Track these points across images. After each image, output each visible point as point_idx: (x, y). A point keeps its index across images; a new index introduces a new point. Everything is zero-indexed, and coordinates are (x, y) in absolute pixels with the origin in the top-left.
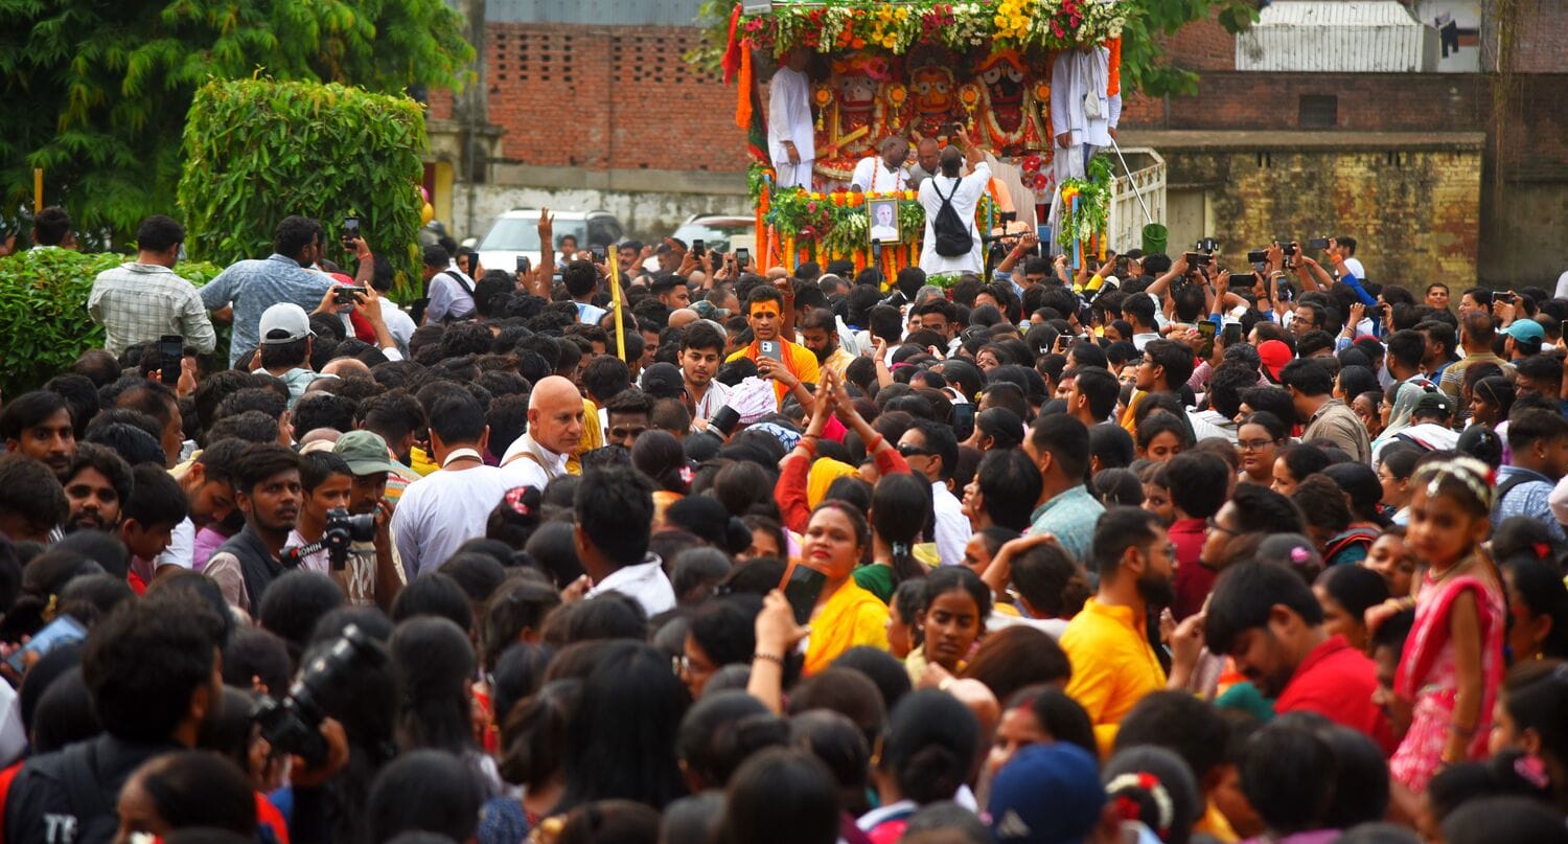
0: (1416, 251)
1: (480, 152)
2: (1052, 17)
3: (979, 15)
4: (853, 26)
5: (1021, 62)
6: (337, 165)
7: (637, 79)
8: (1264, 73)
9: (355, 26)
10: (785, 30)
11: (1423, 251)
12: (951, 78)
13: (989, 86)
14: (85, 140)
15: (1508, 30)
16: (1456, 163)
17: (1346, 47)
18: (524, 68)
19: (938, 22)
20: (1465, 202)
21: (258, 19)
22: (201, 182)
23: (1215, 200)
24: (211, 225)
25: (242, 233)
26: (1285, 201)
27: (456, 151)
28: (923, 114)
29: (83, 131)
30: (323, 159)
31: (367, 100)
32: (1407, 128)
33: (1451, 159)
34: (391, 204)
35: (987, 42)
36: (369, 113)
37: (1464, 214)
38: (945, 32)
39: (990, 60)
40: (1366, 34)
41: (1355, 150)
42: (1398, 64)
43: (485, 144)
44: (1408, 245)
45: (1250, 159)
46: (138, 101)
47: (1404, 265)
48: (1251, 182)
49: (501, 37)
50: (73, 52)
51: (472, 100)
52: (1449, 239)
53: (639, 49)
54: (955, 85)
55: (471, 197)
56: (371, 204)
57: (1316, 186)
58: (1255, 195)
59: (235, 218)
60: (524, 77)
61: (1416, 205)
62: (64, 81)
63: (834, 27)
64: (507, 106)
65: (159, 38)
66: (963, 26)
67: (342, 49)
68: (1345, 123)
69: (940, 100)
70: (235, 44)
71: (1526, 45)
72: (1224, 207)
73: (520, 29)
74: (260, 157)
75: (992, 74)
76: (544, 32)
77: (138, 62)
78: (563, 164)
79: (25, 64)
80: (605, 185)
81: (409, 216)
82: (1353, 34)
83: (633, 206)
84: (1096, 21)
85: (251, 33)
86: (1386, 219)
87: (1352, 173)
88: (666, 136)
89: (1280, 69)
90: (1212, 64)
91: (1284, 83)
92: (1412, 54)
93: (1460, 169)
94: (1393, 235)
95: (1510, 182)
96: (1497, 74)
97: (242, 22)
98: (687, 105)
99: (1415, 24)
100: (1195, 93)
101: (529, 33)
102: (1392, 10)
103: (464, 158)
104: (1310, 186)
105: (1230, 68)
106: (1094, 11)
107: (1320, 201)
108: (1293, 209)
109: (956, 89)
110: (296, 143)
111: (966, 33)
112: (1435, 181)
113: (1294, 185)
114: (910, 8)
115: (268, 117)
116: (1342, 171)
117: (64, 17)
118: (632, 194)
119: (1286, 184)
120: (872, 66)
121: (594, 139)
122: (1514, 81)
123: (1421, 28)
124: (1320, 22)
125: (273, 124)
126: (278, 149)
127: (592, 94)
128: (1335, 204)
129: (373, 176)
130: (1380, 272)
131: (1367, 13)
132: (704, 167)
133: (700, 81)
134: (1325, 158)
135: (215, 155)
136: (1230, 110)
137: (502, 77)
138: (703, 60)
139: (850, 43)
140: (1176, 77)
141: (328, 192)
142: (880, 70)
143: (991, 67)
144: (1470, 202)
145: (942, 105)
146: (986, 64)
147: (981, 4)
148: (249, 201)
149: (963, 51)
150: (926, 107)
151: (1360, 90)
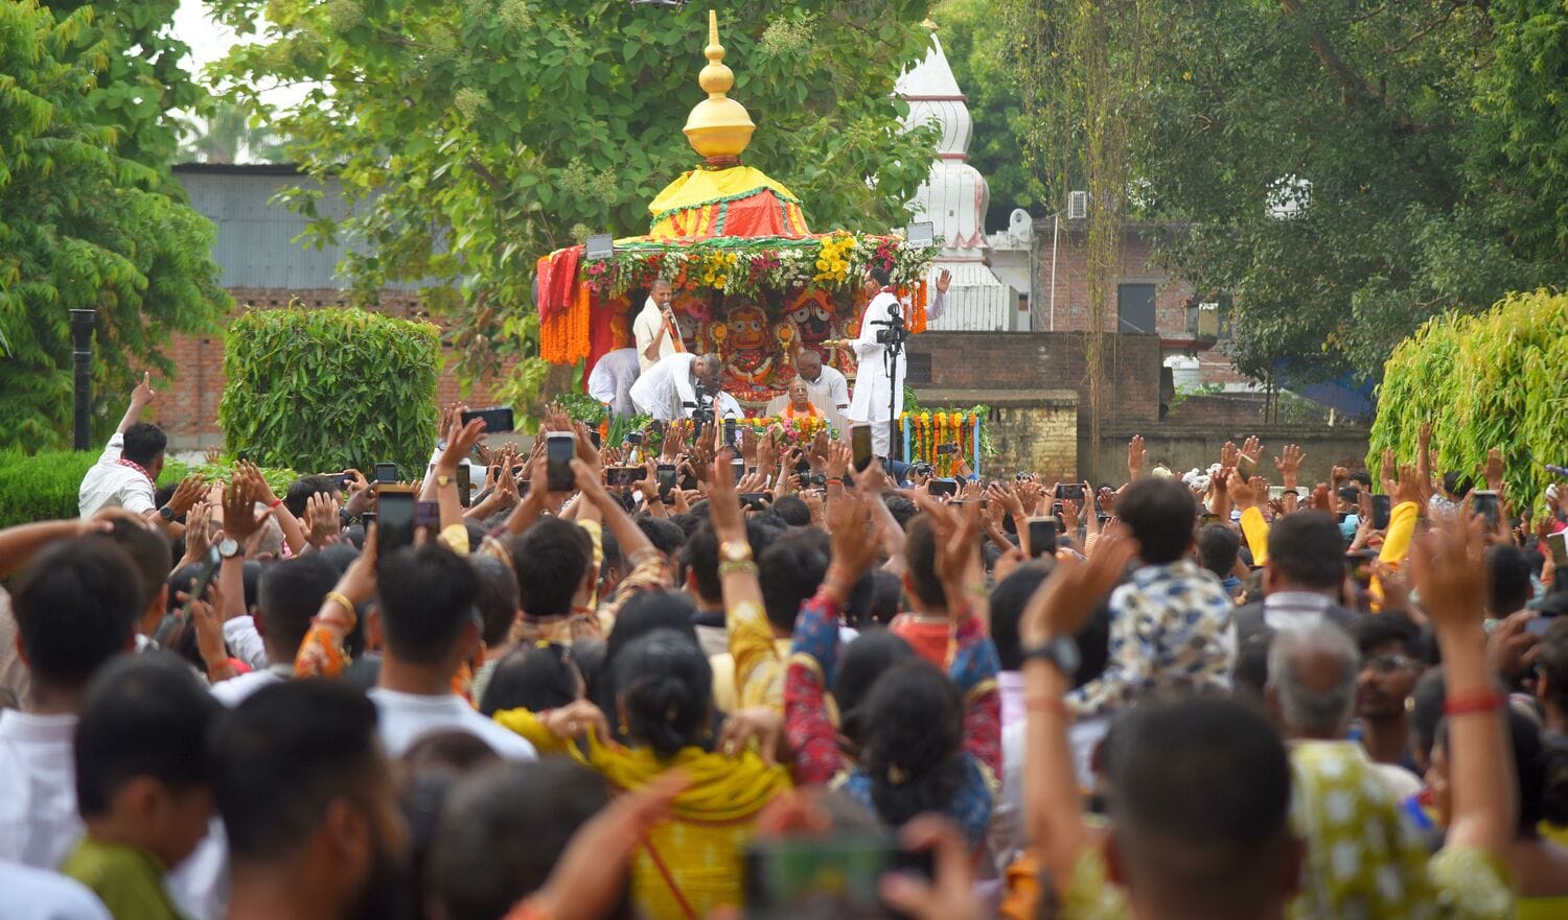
2: (868, 261)
3: (802, 260)
4: (688, 269)
5: (828, 303)
6: (368, 383)
10: (625, 273)
12: (764, 317)
13: (799, 324)
16: (1054, 419)
19: (760, 269)
20: (1064, 457)
21: (40, 272)
22: (243, 402)
24: (253, 441)
25: (283, 447)
28: (739, 351)
30: (356, 378)
31: (391, 325)
32: (999, 387)
33: (1049, 415)
34: (414, 417)
35: (806, 283)
36: (393, 335)
37: (1063, 469)
38: (770, 275)
39: (801, 300)
42: (986, 324)
54: (768, 323)
56: (396, 418)
59: (277, 433)
61: (1017, 460)
63: (671, 270)
66: (787, 270)
67: (116, 301)
68: (939, 381)
69: (755, 337)
70: (18, 297)
71: (1075, 310)
74: (300, 378)
75: (802, 314)
81: (430, 428)
84: (907, 264)
85: (33, 286)
92: (1000, 313)
93: (1058, 424)
95: (1105, 438)
96: (1088, 333)
97: (25, 276)
99: (1000, 285)
102: (978, 273)
106: (906, 256)
109: (770, 327)
110: (332, 364)
111: (790, 275)
112: (1035, 436)
114: (740, 253)
115: (304, 341)
120: (696, 305)
121: (182, 404)
123: (1007, 289)
125: (311, 348)
126: (315, 370)
127: (181, 358)
129: (398, 392)
135: (256, 377)
139: (683, 285)
141: (360, 408)
142: (700, 310)
143: (801, 307)
144: (1068, 458)
145: (756, 343)
146: (798, 304)
147: (803, 249)
148: (289, 418)
149: (785, 292)
150: (742, 343)
151: (952, 348)
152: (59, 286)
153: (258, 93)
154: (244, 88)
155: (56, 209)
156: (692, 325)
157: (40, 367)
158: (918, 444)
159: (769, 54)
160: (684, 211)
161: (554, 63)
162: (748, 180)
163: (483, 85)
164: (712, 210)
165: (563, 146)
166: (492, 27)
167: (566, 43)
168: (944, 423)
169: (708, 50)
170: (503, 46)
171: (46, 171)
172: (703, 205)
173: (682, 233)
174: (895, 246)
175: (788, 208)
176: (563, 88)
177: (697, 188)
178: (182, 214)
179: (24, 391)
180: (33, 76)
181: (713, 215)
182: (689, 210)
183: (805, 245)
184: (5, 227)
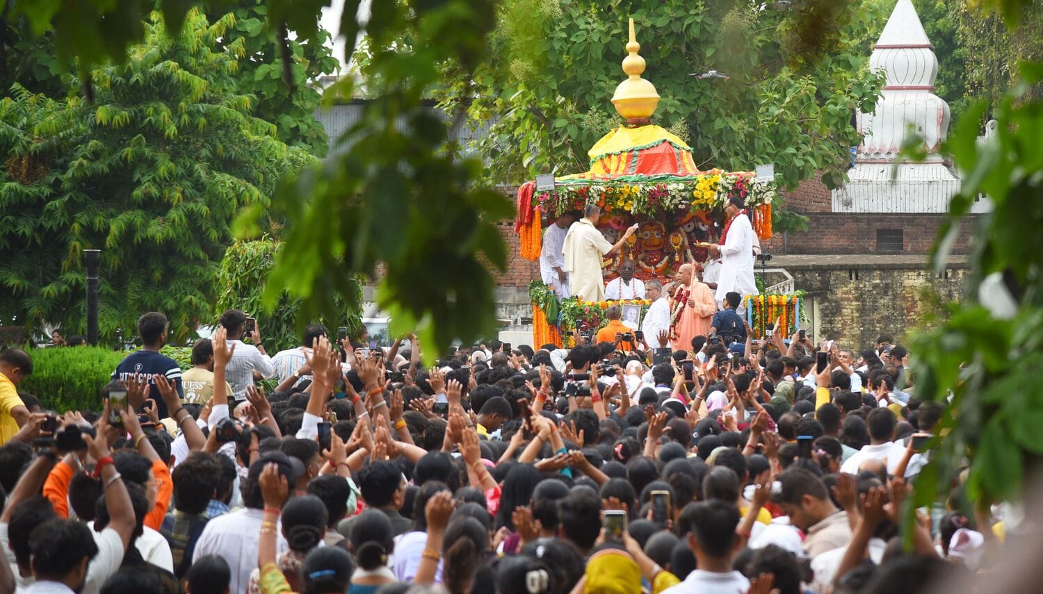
2: (729, 191)
3: (684, 191)
4: (606, 198)
5: (707, 219)
8: (851, 214)
10: (563, 200)
12: (663, 228)
13: (687, 233)
14: (80, 277)
17: (908, 196)
19: (655, 198)
21: (197, 196)
23: (820, 303)
26: (869, 304)
28: (646, 251)
29: (78, 272)
34: (345, 314)
35: (688, 206)
38: (662, 201)
39: (688, 217)
40: (921, 187)
41: (916, 268)
45: (844, 274)
46: (115, 251)
48: (845, 290)
50: (72, 221)
54: (666, 233)
57: (890, 293)
58: (848, 299)
62: (65, 239)
63: (594, 198)
65: (129, 209)
66: (674, 197)
68: (909, 249)
69: (657, 243)
70: (181, 212)
72: (827, 308)
75: (689, 226)
77: (116, 226)
79: (40, 229)
81: (355, 320)
82: (912, 187)
84: (756, 194)
85: (191, 205)
87: (915, 284)
89: (862, 211)
90: (815, 208)
91: (866, 221)
97: (186, 198)
99: (955, 180)
100: (806, 230)
102: (938, 171)
104: (886, 293)
105: (828, 211)
106: (755, 188)
107: (894, 304)
108: (875, 309)
109: (667, 236)
111: (676, 201)
113: (875, 292)
114: (641, 186)
115: (271, 264)
116: (907, 283)
117: (66, 198)
119: (870, 291)
120: (614, 221)
123: (958, 181)
124: (889, 178)
128: (904, 305)
131: (921, 172)
134: (896, 274)
135: (240, 287)
136: (828, 241)
140: (793, 219)
142: (618, 224)
143: (689, 221)
145: (657, 246)
146: (685, 220)
147: (685, 183)
149: (674, 212)
150: (648, 247)
151: (917, 225)
152: (209, 205)
155: (208, 153)
156: (614, 234)
157: (197, 259)
158: (758, 317)
159: (726, 32)
160: (609, 155)
161: (579, 41)
162: (653, 135)
163: (531, 56)
164: (628, 156)
165: (587, 97)
166: (535, 16)
167: (589, 27)
168: (775, 303)
169: (628, 46)
170: (543, 28)
171: (201, 126)
172: (622, 152)
173: (608, 171)
174: (748, 181)
175: (680, 154)
176: (586, 58)
177: (619, 140)
178: (297, 154)
179: (188, 276)
180: (192, 62)
181: (629, 159)
182: (613, 156)
183: (686, 180)
184: (172, 164)
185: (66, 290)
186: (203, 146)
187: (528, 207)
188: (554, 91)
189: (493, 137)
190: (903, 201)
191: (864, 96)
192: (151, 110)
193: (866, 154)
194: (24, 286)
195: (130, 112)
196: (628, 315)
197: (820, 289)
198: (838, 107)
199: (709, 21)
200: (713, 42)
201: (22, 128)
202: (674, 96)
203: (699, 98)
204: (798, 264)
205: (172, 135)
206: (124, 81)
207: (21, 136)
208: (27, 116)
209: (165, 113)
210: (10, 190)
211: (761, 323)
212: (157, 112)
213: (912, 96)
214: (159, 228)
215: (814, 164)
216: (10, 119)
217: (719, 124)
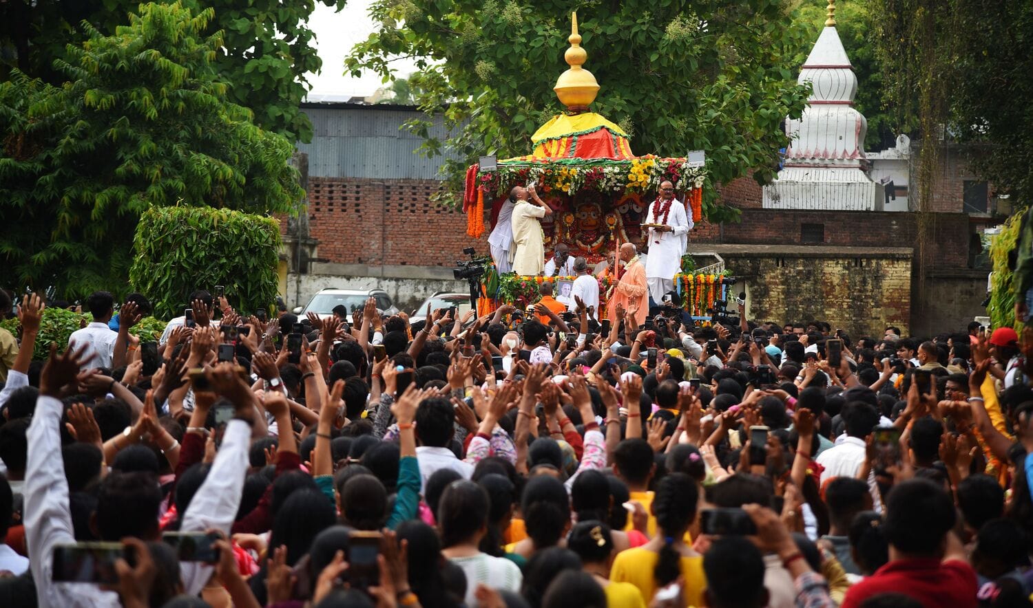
0: (873, 318)
1: (304, 254)
2: (662, 175)
3: (619, 174)
4: (545, 179)
5: (641, 201)
6: (227, 257)
7: (400, 211)
8: (779, 210)
9: (233, 177)
10: (504, 181)
11: (876, 318)
12: (600, 210)
13: (622, 214)
14: (67, 247)
15: (926, 186)
16: (896, 266)
17: (829, 195)
18: (331, 204)
19: (593, 179)
20: (902, 290)
21: (175, 174)
22: (144, 269)
23: (751, 286)
26: (793, 288)
27: (290, 254)
28: (583, 231)
29: (66, 242)
30: (219, 253)
31: (245, 218)
32: (866, 245)
33: (893, 264)
34: (260, 280)
35: (623, 188)
36: (246, 225)
37: (901, 296)
38: (599, 183)
39: (623, 199)
40: (841, 188)
41: (835, 257)
42: (860, 206)
43: (307, 250)
44: (868, 315)
45: (772, 261)
46: (100, 223)
47: (865, 327)
48: (773, 276)
49: (317, 186)
50: (62, 194)
51: (299, 223)
52: (893, 312)
53: (401, 193)
54: (602, 214)
55: (299, 282)
56: (246, 281)
57: (812, 278)
58: (775, 283)
59: (164, 290)
60: (331, 210)
61: (872, 291)
62: (55, 211)
64: (320, 227)
65: (114, 185)
66: (609, 180)
67: (225, 191)
68: (829, 241)
69: (593, 223)
70: (160, 188)
71: (936, 196)
72: (756, 290)
73: (328, 181)
74: (181, 253)
75: (624, 208)
76: (343, 183)
77: (100, 201)
78: (354, 263)
79: (32, 201)
80: (380, 275)
81: (270, 287)
82: (833, 187)
83: (398, 287)
84: (688, 178)
85: (170, 182)
86: (854, 299)
87: (834, 271)
88: (417, 245)
89: (789, 208)
90: (748, 204)
91: (792, 216)
92: (869, 200)
93: (899, 269)
94: (858, 308)
95: (928, 278)
96: (920, 213)
97: (164, 175)
98: (430, 227)
99: (870, 182)
100: (739, 221)
101: (334, 183)
102: (856, 174)
103: (294, 258)
104: (808, 279)
105: (759, 207)
106: (687, 172)
107: (814, 288)
108: (798, 292)
109: (603, 217)
110: (203, 244)
111: (612, 183)
112: (884, 276)
113: (798, 277)
114: (578, 169)
115: (185, 229)
116: (827, 270)
117: (56, 174)
118: (397, 280)
119: (793, 276)
120: (554, 202)
121: (373, 247)
122: (930, 217)
123: (874, 185)
124: (813, 180)
125: (189, 233)
126: (191, 248)
127: (372, 220)
128: (824, 289)
129: (249, 264)
130: (851, 331)
131: (841, 175)
132: (440, 264)
133: (438, 212)
134: (817, 261)
135: (153, 252)
136: (759, 233)
137: (318, 210)
138: (440, 199)
140: (728, 211)
141: (222, 273)
142: (559, 204)
143: (624, 203)
144: (905, 290)
145: (595, 226)
146: (621, 202)
147: (620, 167)
148: (173, 280)
149: (609, 194)
150: (585, 226)
151: (837, 221)
152: (186, 181)
153: (386, 63)
154: (379, 60)
155: (187, 134)
159: (669, 39)
160: (550, 140)
161: (537, 46)
162: (592, 122)
163: (494, 58)
164: (568, 141)
166: (498, 22)
167: (546, 33)
168: (703, 281)
169: (571, 38)
170: (505, 34)
171: (180, 110)
172: (562, 137)
173: (549, 155)
174: (680, 166)
175: (619, 139)
176: (542, 61)
177: (560, 126)
178: (271, 138)
180: (174, 51)
181: (569, 144)
182: (554, 141)
183: (622, 164)
184: (153, 144)
185: (54, 258)
186: (182, 128)
187: (473, 187)
188: (515, 90)
189: (467, 135)
190: (825, 199)
191: (793, 103)
192: (134, 94)
193: (794, 159)
194: (17, 254)
195: (115, 96)
196: (563, 290)
197: (751, 273)
198: (770, 111)
199: (655, 30)
200: (657, 49)
201: (20, 109)
202: (621, 97)
203: (644, 99)
204: (732, 252)
205: (152, 117)
206: (110, 67)
207: (17, 116)
208: (24, 98)
209: (147, 97)
210: (6, 165)
211: (689, 301)
212: (140, 96)
213: (834, 110)
214: (139, 202)
215: (747, 161)
216: (9, 101)
217: (661, 122)
